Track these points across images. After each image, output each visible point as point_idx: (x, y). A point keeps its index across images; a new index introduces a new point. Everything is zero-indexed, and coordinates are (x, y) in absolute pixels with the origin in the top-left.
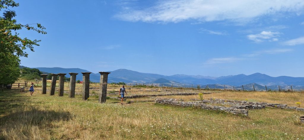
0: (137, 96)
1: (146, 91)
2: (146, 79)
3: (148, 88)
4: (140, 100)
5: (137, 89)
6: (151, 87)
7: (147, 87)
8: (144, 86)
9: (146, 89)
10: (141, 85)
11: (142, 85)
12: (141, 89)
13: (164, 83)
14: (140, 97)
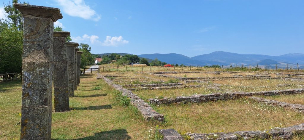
0: (218, 96)
1: (247, 78)
2: (247, 60)
3: (250, 72)
4: (226, 109)
5: (232, 73)
6: (256, 70)
7: (247, 70)
8: (244, 69)
9: (247, 74)
10: (238, 68)
11: (240, 67)
12: (238, 74)
13: (271, 65)
14: (226, 98)
